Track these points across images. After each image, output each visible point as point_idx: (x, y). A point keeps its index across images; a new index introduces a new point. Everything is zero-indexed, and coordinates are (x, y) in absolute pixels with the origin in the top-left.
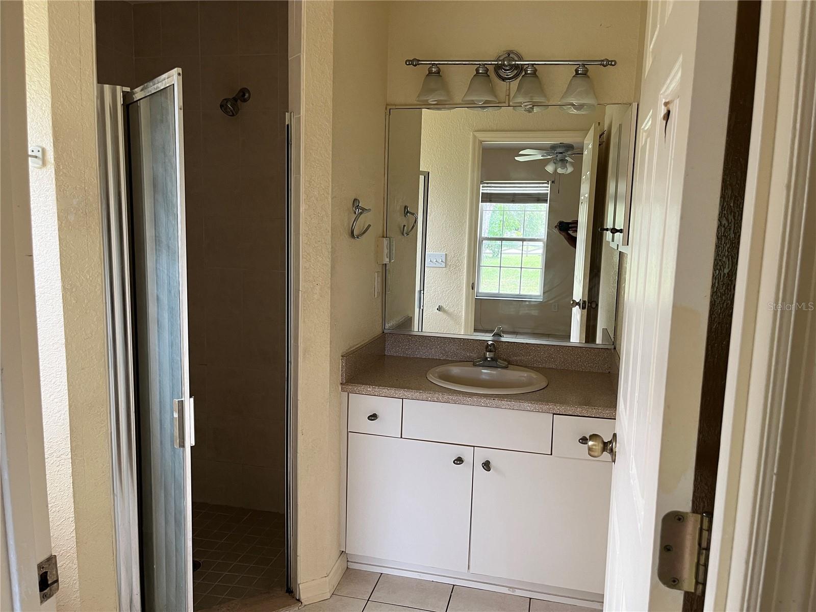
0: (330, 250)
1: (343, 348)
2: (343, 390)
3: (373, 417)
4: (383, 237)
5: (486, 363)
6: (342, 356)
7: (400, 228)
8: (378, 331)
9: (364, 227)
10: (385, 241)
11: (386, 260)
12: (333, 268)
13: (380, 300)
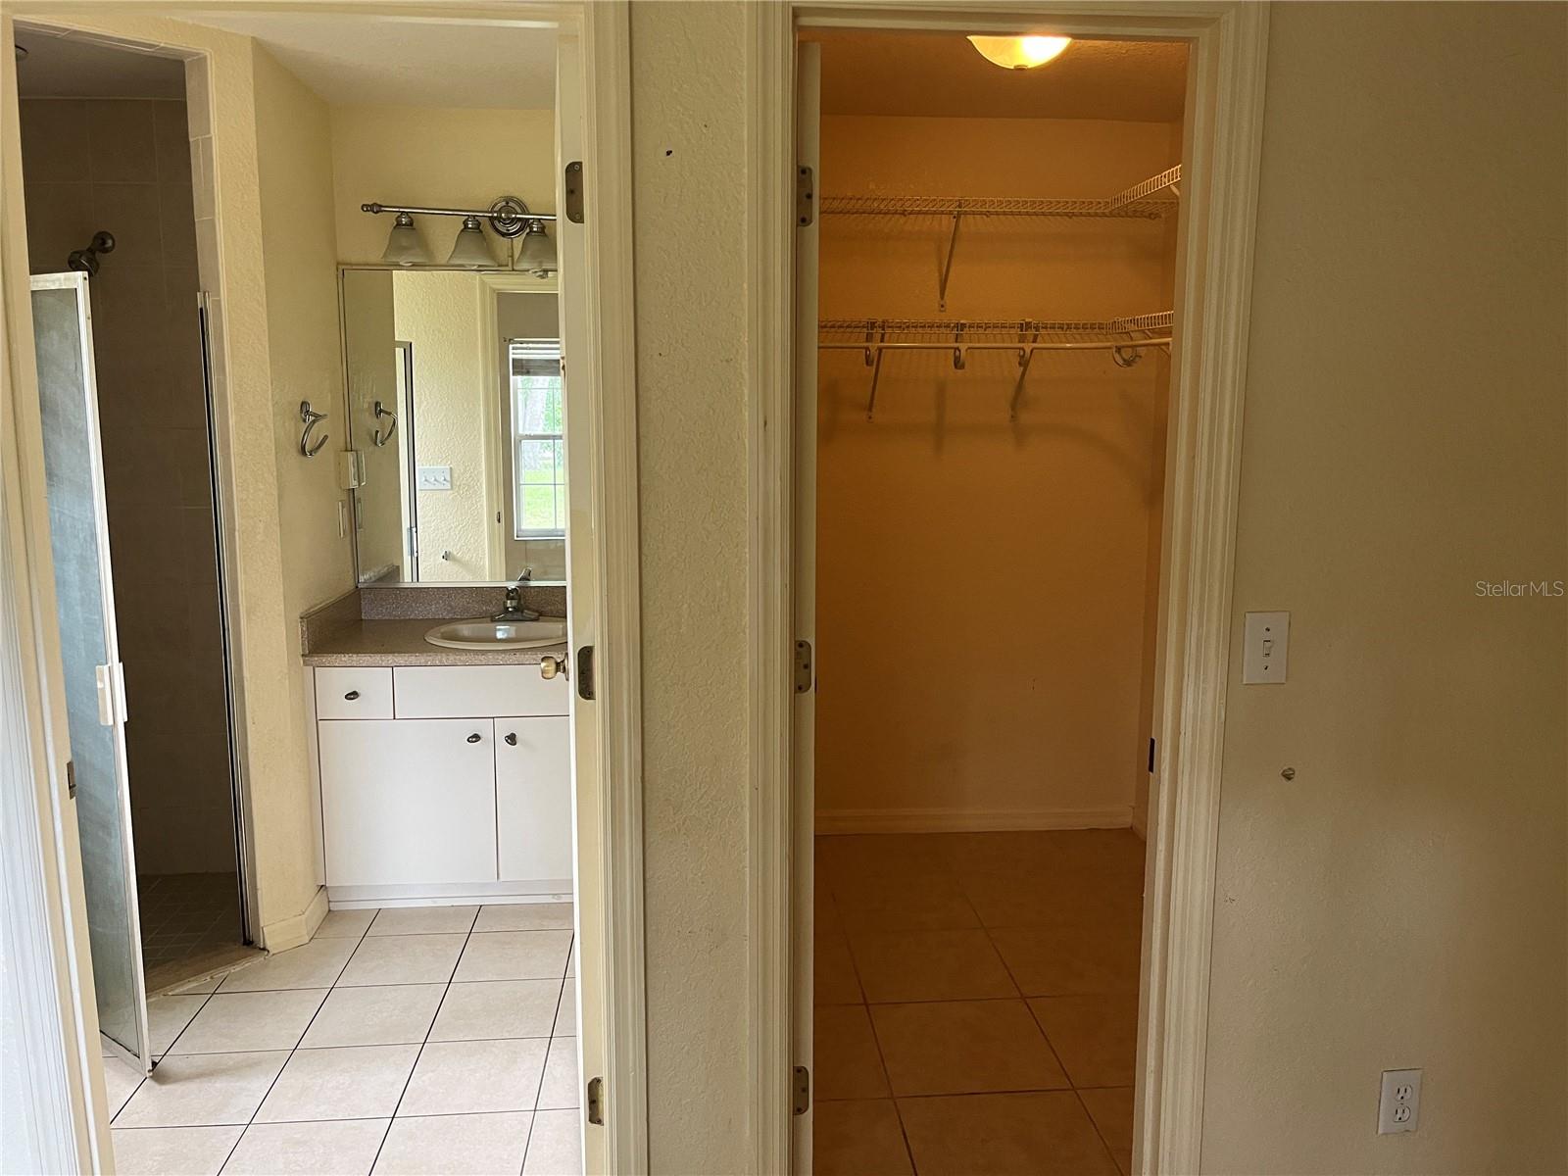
0: (275, 474)
1: (301, 608)
2: (306, 664)
3: (352, 695)
4: (346, 450)
5: (509, 616)
6: (301, 618)
7: (371, 436)
8: (349, 585)
9: (318, 439)
10: (351, 457)
11: (354, 484)
12: (280, 497)
13: (348, 539)
